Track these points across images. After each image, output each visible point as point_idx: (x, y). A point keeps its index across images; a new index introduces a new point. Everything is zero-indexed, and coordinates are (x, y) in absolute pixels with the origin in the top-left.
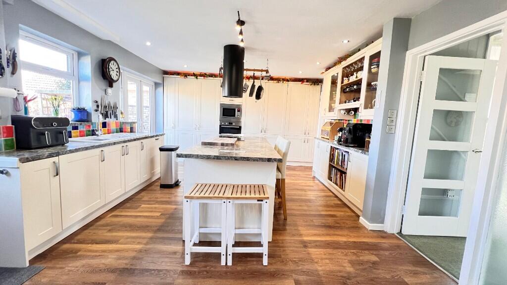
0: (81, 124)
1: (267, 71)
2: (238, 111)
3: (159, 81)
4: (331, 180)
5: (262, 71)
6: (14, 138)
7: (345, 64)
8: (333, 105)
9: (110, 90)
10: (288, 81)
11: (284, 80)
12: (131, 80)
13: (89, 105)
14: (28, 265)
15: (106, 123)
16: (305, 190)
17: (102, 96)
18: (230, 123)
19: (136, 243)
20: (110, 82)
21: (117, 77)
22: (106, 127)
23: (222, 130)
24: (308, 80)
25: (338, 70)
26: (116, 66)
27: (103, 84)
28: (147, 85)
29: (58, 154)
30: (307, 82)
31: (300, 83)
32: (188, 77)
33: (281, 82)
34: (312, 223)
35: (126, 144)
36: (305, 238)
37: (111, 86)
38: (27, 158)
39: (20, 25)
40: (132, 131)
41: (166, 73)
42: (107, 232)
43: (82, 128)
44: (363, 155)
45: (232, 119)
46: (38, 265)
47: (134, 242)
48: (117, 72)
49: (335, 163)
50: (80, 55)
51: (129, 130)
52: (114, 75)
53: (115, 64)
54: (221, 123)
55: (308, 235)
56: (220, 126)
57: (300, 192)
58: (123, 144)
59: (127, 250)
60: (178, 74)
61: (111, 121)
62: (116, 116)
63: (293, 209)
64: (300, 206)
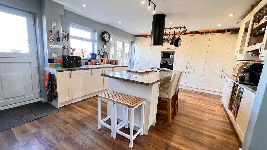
0: (92, 60)
1: (184, 28)
2: (172, 55)
3: (133, 41)
4: (231, 110)
5: (180, 28)
6: (63, 63)
7: (256, 10)
8: (243, 48)
9: (105, 46)
10: (210, 33)
11: (207, 32)
12: (119, 41)
13: (96, 52)
14: (59, 108)
15: (103, 60)
16: (204, 112)
17: (102, 48)
18: (166, 62)
19: (91, 112)
20: (106, 42)
21: (108, 40)
22: (103, 62)
23: (162, 66)
24: (229, 30)
25: (250, 17)
26: (108, 35)
27: (103, 43)
28: (127, 43)
29: (71, 70)
30: (228, 32)
31: (222, 33)
32: (146, 37)
33: (205, 34)
34: (187, 136)
35: (104, 69)
36: (172, 144)
37: (106, 44)
38: (59, 70)
39: (71, 23)
40: (116, 64)
41: (136, 36)
42: (87, 104)
43: (92, 61)
44: (251, 93)
45: (168, 59)
46: (62, 109)
47: (91, 111)
48: (108, 37)
49: (236, 97)
50: (95, 31)
51: (114, 63)
52: (106, 39)
53: (107, 34)
54: (161, 62)
55: (177, 143)
56: (161, 63)
57: (198, 112)
58: (103, 69)
59: (85, 114)
60: (141, 36)
61: (105, 59)
62: (108, 57)
63: (181, 122)
64: (189, 121)
